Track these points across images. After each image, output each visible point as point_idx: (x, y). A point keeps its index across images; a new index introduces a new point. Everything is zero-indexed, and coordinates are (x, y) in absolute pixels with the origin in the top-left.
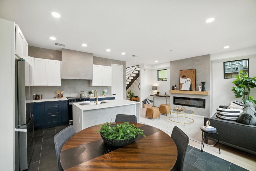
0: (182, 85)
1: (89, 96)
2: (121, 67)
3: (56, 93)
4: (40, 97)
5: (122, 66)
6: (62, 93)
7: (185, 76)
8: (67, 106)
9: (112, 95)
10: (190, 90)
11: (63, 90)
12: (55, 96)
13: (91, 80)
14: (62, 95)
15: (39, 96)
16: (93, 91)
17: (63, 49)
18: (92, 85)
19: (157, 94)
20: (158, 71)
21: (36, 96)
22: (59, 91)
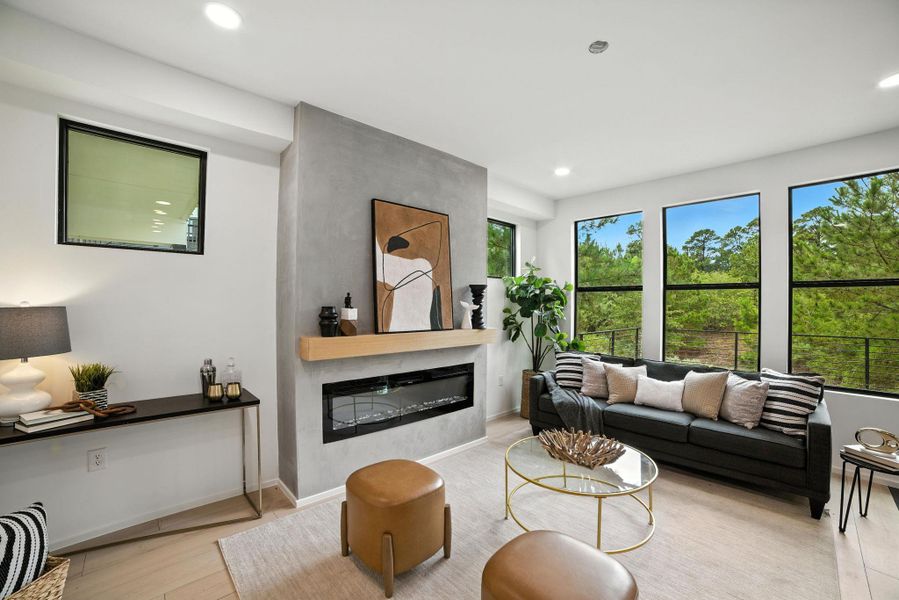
0: (390, 298)
7: (405, 244)
10: (432, 330)
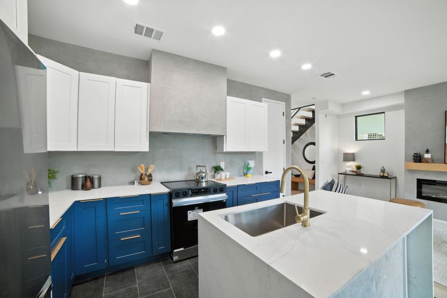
1: (214, 177)
2: (281, 106)
3: (134, 170)
4: (96, 183)
5: (284, 103)
6: (150, 171)
8: (166, 209)
9: (264, 173)
11: (153, 163)
12: (132, 179)
13: (223, 136)
14: (150, 175)
15: (92, 180)
16: (222, 165)
17: (154, 50)
18: (225, 151)
19: (355, 169)
20: (356, 117)
21: (86, 178)
22: (143, 165)
